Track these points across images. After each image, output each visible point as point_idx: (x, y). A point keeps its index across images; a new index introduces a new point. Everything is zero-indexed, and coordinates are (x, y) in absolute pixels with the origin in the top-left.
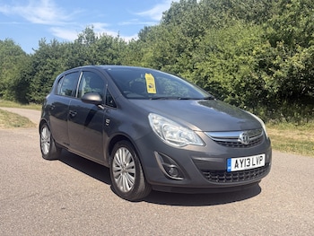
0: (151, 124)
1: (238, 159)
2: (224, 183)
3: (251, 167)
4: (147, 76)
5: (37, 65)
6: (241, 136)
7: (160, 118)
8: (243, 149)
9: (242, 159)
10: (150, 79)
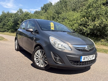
0: (51, 41)
1: (85, 56)
2: (79, 66)
3: (90, 60)
4: (51, 23)
5: (2, 19)
6: (86, 47)
7: (54, 38)
8: (87, 52)
9: (86, 56)
10: (52, 24)
